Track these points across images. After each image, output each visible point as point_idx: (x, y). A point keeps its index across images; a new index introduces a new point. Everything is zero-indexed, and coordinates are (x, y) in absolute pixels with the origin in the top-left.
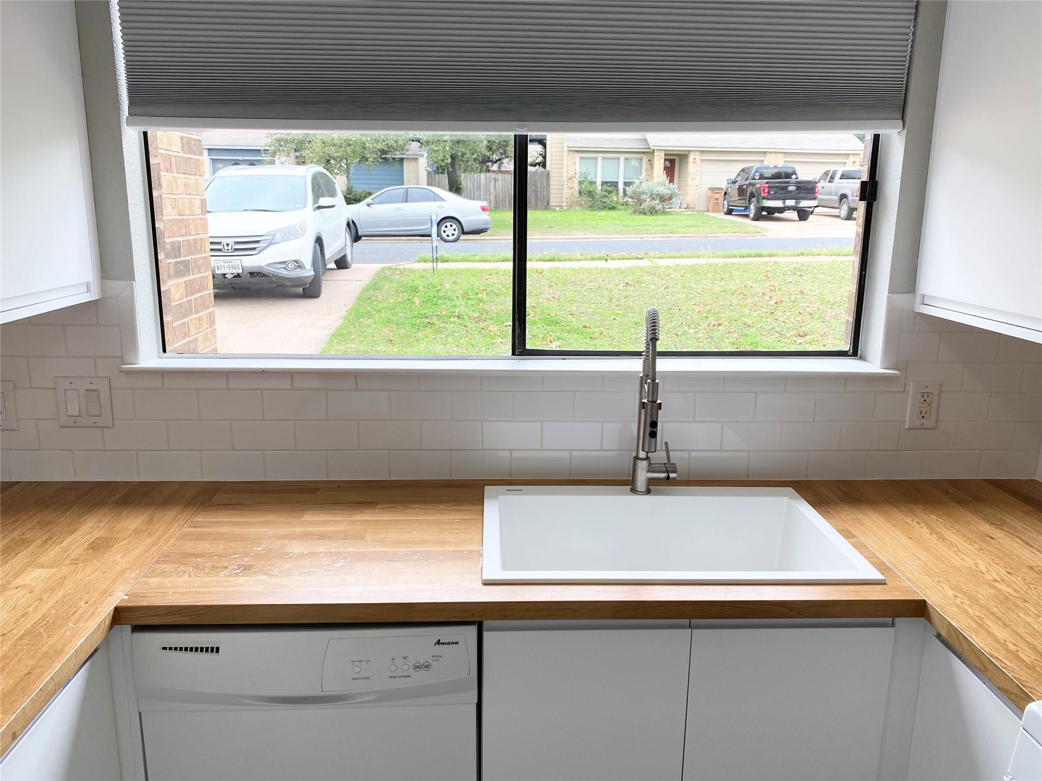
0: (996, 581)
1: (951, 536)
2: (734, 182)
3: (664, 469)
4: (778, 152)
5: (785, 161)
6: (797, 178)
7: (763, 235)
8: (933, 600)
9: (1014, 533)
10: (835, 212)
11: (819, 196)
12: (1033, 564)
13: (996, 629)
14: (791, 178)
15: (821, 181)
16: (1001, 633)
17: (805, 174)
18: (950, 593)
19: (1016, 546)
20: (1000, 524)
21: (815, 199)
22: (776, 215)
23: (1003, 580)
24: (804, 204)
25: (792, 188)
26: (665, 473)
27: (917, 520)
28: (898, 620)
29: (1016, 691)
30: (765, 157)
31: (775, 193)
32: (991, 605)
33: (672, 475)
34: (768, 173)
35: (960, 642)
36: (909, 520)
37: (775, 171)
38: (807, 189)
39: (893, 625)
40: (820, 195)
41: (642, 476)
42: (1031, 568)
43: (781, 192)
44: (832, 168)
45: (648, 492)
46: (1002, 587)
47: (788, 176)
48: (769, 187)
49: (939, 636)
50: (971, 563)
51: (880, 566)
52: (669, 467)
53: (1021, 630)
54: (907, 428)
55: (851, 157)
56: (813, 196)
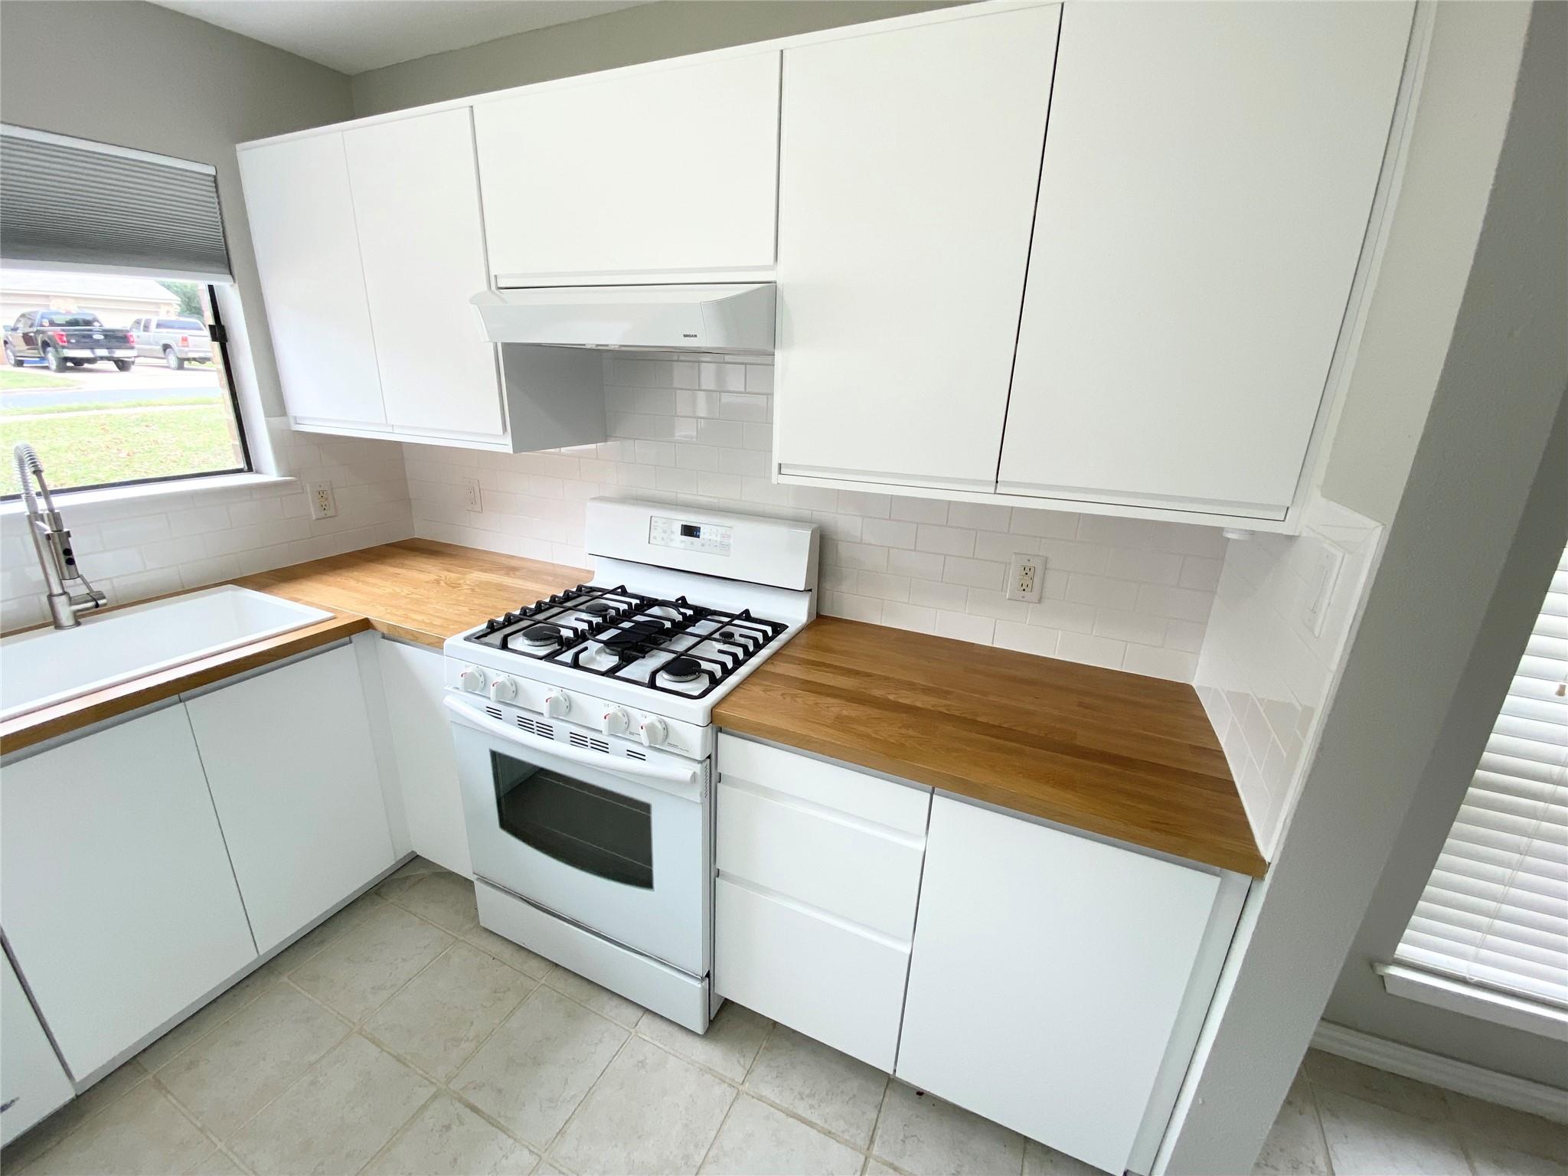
0: (408, 594)
1: (371, 580)
2: (15, 329)
3: (90, 598)
4: (67, 297)
5: (79, 307)
6: (101, 326)
7: (79, 389)
8: (372, 616)
9: (411, 568)
10: (163, 362)
11: (136, 346)
12: (428, 580)
13: (416, 616)
14: (93, 326)
15: (134, 330)
16: (419, 617)
17: (111, 321)
18: (382, 609)
19: (414, 574)
20: (402, 566)
21: (133, 348)
22: (86, 366)
23: (413, 593)
24: (119, 354)
25: (98, 337)
26: (92, 601)
27: (344, 578)
28: (353, 637)
29: (437, 640)
30: (50, 302)
31: (77, 341)
32: (410, 606)
33: (100, 602)
34: (60, 319)
35: (398, 632)
36: (339, 579)
37: (69, 318)
38: (117, 338)
39: (351, 642)
40: (137, 344)
41: (65, 612)
42: (427, 582)
43: (86, 341)
44: (144, 317)
45: (78, 624)
46: (414, 596)
47: (88, 323)
48: (67, 335)
49: (384, 637)
50: (391, 591)
51: (328, 609)
52: (95, 597)
53: (431, 612)
54: (314, 518)
55: (162, 307)
56: (128, 345)
